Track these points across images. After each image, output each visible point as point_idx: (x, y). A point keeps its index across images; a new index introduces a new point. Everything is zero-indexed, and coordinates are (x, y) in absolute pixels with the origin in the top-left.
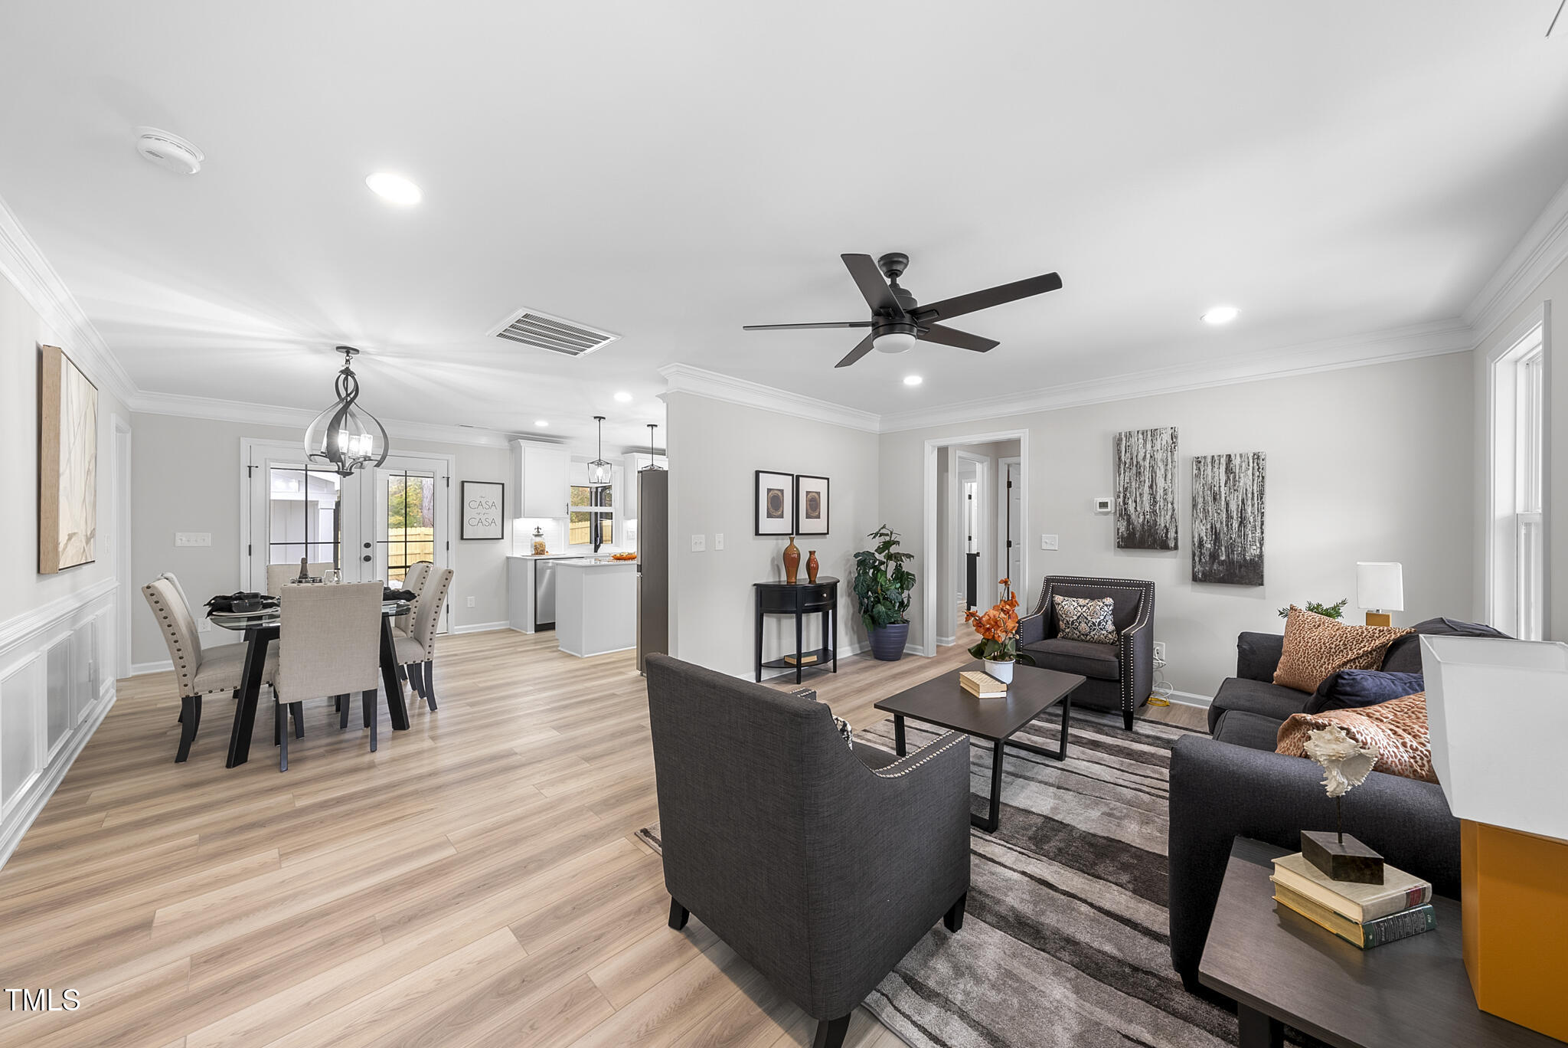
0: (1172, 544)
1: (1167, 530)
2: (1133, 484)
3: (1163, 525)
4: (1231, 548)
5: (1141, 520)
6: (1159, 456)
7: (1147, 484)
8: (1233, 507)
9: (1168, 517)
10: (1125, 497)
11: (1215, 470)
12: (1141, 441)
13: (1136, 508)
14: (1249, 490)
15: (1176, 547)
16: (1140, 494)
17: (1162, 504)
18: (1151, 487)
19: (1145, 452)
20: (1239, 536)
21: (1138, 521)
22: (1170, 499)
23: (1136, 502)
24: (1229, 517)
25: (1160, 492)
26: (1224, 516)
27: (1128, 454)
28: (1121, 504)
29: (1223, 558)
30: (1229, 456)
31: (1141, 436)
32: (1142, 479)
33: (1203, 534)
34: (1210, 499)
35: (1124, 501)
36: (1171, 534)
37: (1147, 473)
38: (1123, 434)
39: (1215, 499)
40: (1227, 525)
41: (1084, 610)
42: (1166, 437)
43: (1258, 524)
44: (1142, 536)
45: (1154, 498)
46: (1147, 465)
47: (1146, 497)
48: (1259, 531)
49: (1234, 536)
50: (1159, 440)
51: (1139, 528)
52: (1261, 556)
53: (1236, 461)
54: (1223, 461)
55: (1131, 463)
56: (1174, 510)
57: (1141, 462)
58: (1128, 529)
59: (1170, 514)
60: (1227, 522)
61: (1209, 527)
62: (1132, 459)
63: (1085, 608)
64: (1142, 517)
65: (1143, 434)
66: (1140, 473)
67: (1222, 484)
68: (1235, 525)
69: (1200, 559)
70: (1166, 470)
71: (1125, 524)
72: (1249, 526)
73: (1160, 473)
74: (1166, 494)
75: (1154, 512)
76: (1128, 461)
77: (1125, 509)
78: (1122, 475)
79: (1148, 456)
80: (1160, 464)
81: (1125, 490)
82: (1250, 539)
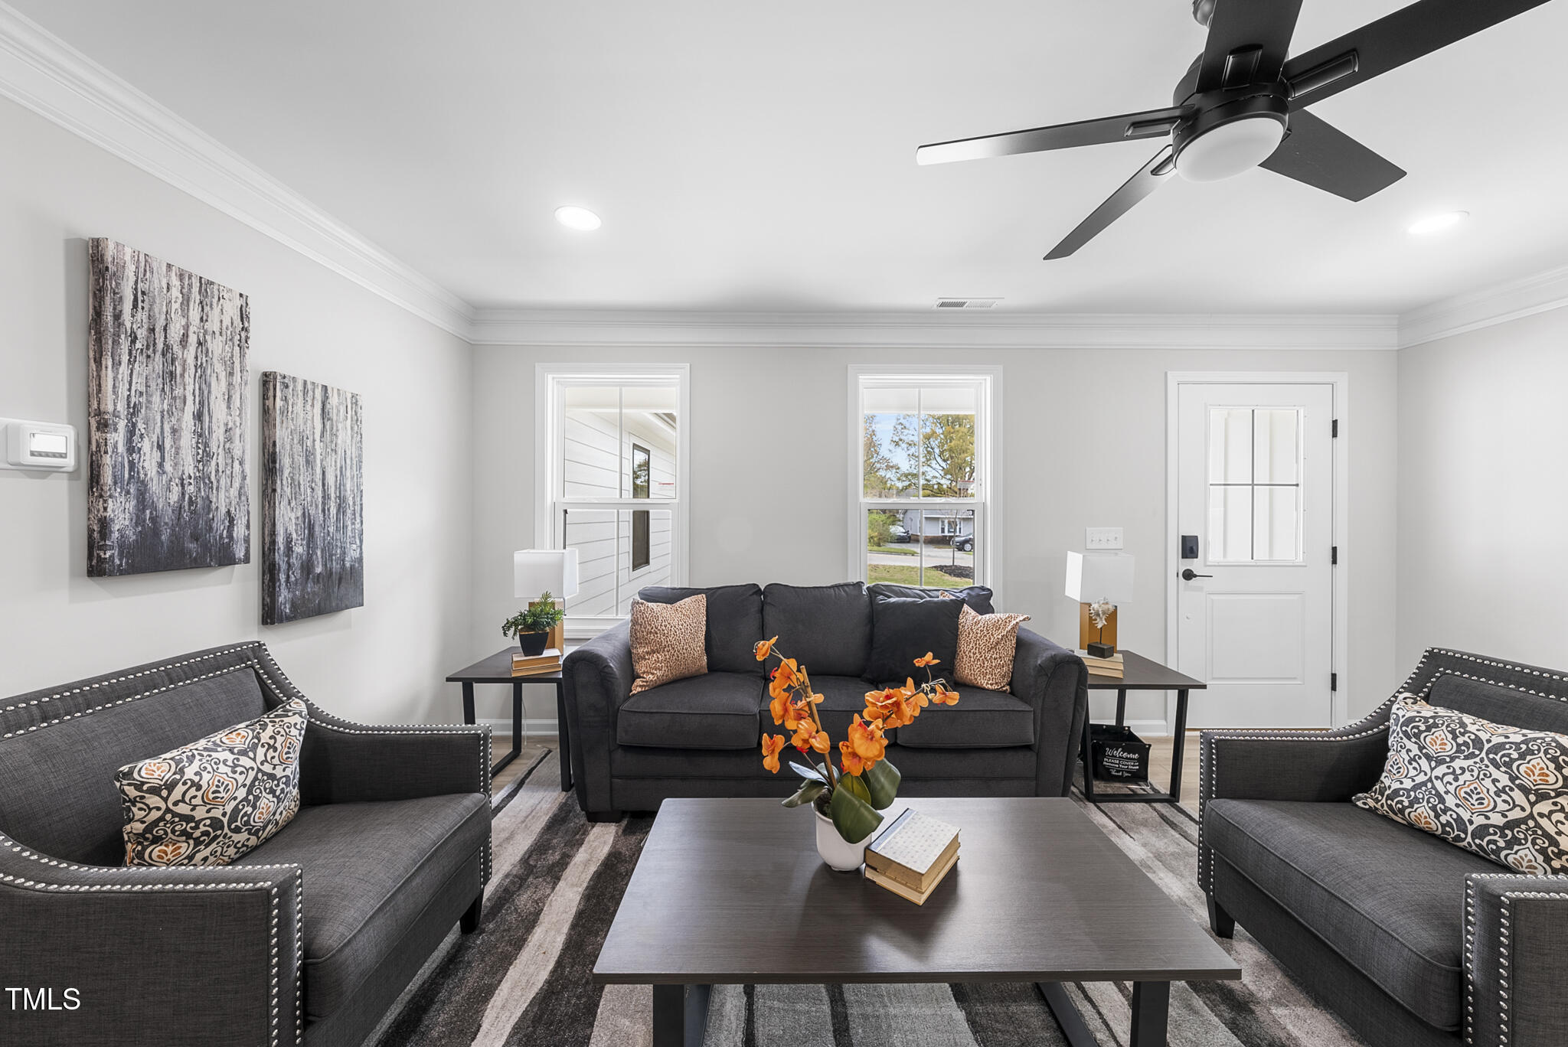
0: (240, 553)
1: (232, 521)
2: (156, 398)
3: (223, 510)
4: (328, 554)
5: (174, 497)
6: (216, 346)
7: (190, 408)
8: (331, 480)
9: (234, 492)
10: (131, 431)
11: (308, 407)
12: (175, 292)
13: (161, 465)
14: (348, 453)
15: (247, 560)
16: (174, 431)
17: (221, 461)
18: (199, 417)
19: (187, 327)
20: (338, 530)
21: (166, 497)
22: (237, 453)
23: (160, 447)
24: (326, 497)
25: (218, 435)
26: (320, 494)
27: (141, 316)
28: (121, 448)
29: (319, 570)
30: (325, 388)
31: (175, 282)
32: (178, 392)
33: (292, 529)
34: (302, 461)
35: (129, 441)
36: (239, 531)
37: (189, 379)
38: (128, 251)
39: (308, 462)
40: (323, 511)
41: (260, 757)
42: (231, 310)
43: (358, 508)
44: (176, 538)
45: (206, 445)
46: (191, 361)
47: (187, 440)
48: (358, 520)
49: (331, 529)
50: (217, 310)
51: (168, 517)
52: (360, 560)
53: (333, 400)
54: (319, 393)
55: (151, 344)
56: (244, 478)
57: (176, 348)
58: (138, 520)
59: (236, 485)
60: (324, 504)
61: (299, 514)
62: (152, 330)
63: (261, 751)
64: (176, 490)
65: (181, 277)
66: (172, 375)
67: (317, 437)
68: (333, 511)
69: (288, 577)
70: (230, 384)
71: (131, 505)
72: (349, 512)
73: (218, 389)
74: (229, 440)
75: (203, 479)
76: (142, 333)
77: (132, 464)
78: (124, 369)
79: (193, 339)
80: (219, 367)
81: (134, 411)
82: (349, 533)
